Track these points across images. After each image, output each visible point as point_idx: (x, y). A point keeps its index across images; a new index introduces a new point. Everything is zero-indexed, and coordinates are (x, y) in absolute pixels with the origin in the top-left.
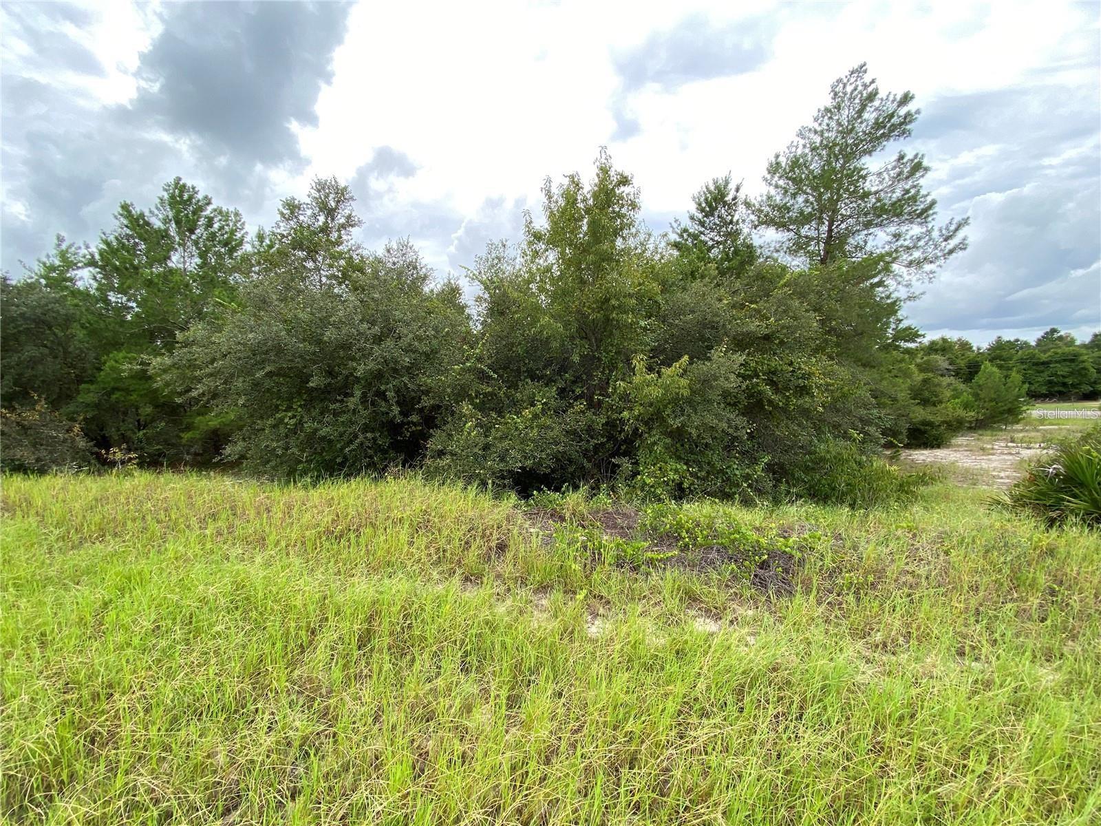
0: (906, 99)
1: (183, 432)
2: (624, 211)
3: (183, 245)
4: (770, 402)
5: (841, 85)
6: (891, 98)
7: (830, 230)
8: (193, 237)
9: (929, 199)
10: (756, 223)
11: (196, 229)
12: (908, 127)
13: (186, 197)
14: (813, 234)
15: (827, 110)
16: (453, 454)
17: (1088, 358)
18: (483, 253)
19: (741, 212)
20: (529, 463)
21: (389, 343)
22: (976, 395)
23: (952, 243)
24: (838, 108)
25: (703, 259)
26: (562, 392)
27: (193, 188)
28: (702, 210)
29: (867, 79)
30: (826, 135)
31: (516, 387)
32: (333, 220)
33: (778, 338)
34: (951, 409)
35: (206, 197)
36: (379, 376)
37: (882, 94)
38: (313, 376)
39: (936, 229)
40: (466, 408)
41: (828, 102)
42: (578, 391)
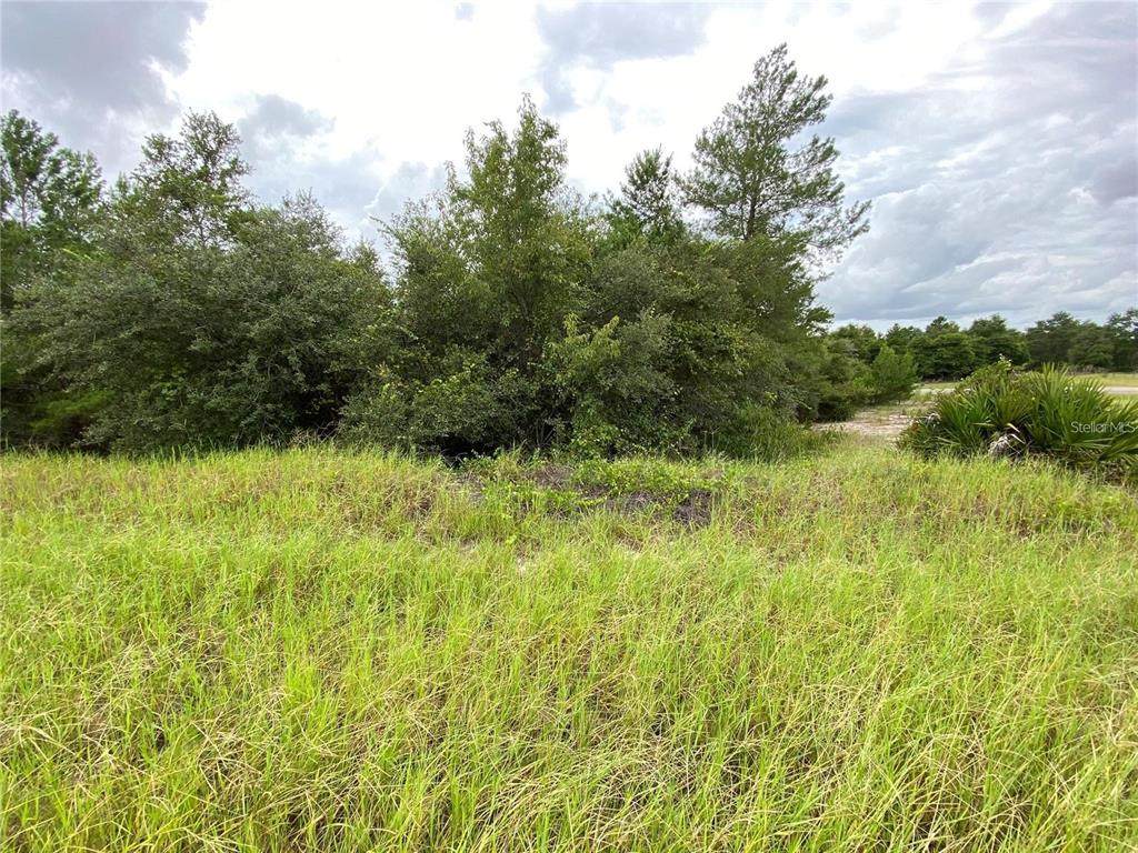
0: (821, 83)
1: (33, 421)
2: (550, 165)
3: (22, 192)
4: (696, 366)
5: (764, 65)
6: (808, 82)
7: (753, 210)
8: (35, 184)
9: (838, 181)
10: (686, 200)
11: (38, 174)
12: (822, 112)
13: (24, 134)
14: (737, 212)
15: (750, 89)
16: (369, 419)
17: (968, 342)
18: (401, 212)
19: (671, 188)
20: (458, 428)
21: (287, 300)
22: (876, 375)
23: (857, 225)
24: (761, 87)
25: (635, 231)
26: (493, 359)
27: (34, 124)
28: (634, 183)
29: (787, 60)
30: (749, 114)
31: (442, 354)
32: (214, 164)
33: (702, 303)
34: (857, 386)
35: (51, 135)
36: (279, 339)
37: (800, 77)
38: (195, 339)
39: (843, 210)
40: (383, 371)
41: (752, 80)
42: (510, 358)
